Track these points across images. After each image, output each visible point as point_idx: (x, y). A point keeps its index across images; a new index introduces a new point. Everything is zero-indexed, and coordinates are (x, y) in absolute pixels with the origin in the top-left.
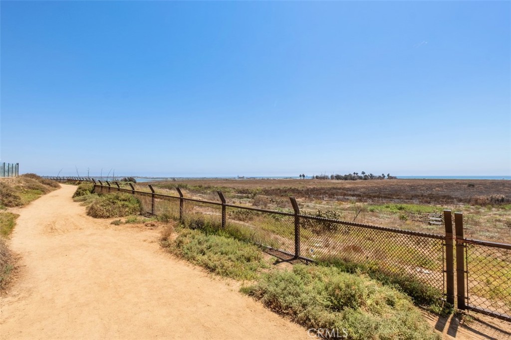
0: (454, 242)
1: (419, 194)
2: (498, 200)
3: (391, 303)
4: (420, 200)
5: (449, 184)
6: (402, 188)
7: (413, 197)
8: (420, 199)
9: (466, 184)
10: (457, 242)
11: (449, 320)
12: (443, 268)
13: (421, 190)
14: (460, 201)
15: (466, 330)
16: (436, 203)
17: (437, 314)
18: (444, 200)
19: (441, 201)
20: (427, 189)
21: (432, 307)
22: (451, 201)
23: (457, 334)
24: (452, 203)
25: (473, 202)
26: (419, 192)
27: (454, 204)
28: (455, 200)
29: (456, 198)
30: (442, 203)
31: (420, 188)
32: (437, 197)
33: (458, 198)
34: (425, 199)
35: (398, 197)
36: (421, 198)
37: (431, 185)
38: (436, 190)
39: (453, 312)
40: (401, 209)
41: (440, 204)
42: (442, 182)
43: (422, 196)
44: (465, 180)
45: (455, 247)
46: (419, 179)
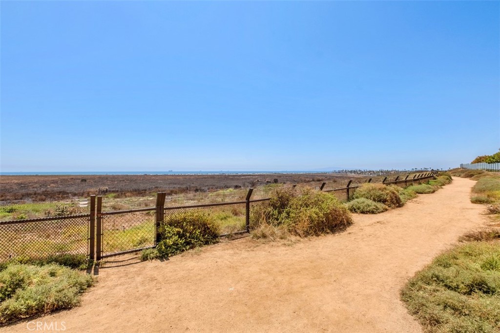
0: (96, 217)
1: (31, 192)
2: (104, 191)
3: (53, 274)
4: (34, 199)
5: (64, 179)
6: (8, 187)
7: (23, 196)
8: (33, 197)
9: (79, 179)
10: (97, 216)
11: (93, 269)
12: (88, 237)
13: (33, 188)
14: (75, 195)
15: (103, 269)
16: (52, 199)
17: (85, 269)
18: (60, 196)
19: (57, 197)
20: (41, 186)
21: (81, 267)
22: (66, 196)
23: (99, 273)
24: (68, 197)
25: (86, 195)
26: (31, 190)
27: (69, 198)
28: (70, 195)
29: (71, 193)
30: (59, 199)
31: (32, 185)
32: (53, 194)
33: (73, 192)
34: (39, 197)
35: (3, 198)
36: (35, 196)
37: (46, 182)
38: (51, 187)
39: (94, 264)
40: (11, 211)
41: (56, 200)
42: (57, 178)
43: (35, 194)
44: (78, 176)
45: (96, 220)
46: (30, 176)
